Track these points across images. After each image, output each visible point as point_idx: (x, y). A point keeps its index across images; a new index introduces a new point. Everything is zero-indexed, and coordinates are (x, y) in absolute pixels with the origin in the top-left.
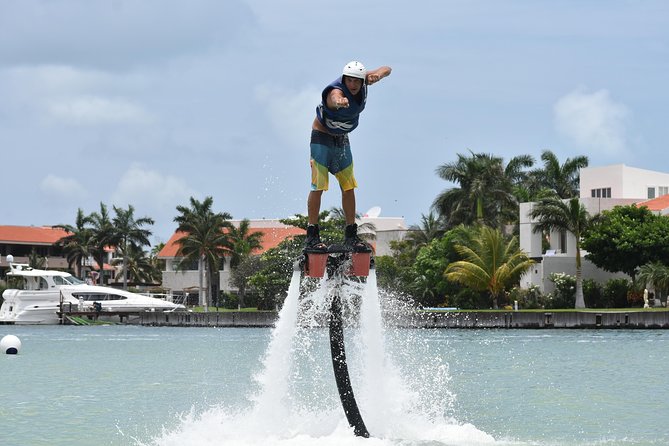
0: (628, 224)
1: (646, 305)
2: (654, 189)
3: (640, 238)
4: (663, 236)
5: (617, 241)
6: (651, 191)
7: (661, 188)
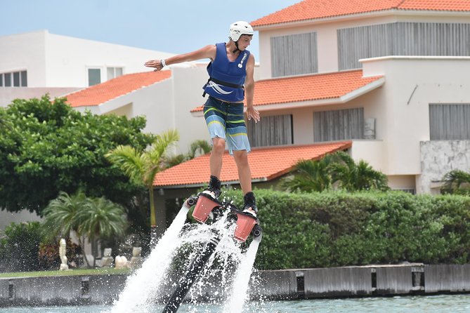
0: (34, 129)
1: (64, 265)
2: (98, 71)
3: (54, 152)
4: (92, 149)
5: (16, 159)
6: (94, 75)
7: (110, 69)
